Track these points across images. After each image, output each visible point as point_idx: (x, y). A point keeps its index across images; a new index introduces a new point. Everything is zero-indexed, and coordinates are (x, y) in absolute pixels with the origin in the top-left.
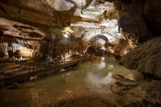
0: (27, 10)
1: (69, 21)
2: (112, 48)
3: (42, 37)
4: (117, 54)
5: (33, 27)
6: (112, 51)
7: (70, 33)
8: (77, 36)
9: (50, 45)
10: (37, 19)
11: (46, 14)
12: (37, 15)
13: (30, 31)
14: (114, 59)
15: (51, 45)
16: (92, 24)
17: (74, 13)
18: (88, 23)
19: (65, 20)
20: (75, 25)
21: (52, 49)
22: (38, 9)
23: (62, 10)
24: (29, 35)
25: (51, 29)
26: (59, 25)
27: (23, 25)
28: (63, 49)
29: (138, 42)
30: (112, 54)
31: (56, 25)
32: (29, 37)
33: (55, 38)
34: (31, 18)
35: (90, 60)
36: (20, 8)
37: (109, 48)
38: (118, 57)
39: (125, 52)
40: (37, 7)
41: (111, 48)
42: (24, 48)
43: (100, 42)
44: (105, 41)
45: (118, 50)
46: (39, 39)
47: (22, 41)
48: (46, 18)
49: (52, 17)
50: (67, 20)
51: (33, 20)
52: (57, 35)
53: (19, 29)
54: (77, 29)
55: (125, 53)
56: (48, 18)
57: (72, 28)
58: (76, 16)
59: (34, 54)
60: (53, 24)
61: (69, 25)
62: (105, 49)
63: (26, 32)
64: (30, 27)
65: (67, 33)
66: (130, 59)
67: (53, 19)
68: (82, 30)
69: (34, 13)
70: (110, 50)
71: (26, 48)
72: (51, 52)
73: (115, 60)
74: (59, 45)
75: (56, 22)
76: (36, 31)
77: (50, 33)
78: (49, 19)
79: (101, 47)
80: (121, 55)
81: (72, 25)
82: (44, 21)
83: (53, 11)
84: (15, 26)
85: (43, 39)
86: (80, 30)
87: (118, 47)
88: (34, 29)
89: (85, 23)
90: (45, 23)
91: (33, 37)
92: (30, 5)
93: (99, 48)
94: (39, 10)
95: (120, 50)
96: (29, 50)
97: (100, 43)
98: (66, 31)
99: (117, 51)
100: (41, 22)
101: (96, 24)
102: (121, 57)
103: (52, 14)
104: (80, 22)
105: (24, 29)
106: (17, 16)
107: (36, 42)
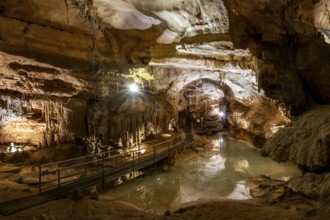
0: (44, 26)
1: (143, 55)
2: (243, 116)
3: (74, 90)
4: (257, 132)
5: (58, 69)
6: (245, 124)
7: (143, 79)
8: (159, 87)
9: (98, 113)
10: (64, 46)
11: (86, 35)
12: (64, 37)
13: (47, 76)
14: (250, 145)
15: (100, 113)
16: (198, 62)
17: (158, 37)
18: (190, 61)
19: (133, 49)
20: (161, 64)
21: (104, 122)
22: (71, 23)
23: (127, 28)
24: (41, 88)
25: (100, 71)
26: (118, 61)
27: (35, 63)
28: (134, 122)
29: (292, 114)
30: (245, 131)
31: (109, 60)
32: (42, 92)
33: (107, 93)
34: (50, 45)
35: (192, 149)
36: (29, 23)
37: (237, 115)
38: (259, 140)
39: (275, 129)
40: (70, 20)
41: (240, 114)
42: (19, 119)
43: (206, 92)
44: (221, 92)
45: (259, 123)
46: (65, 95)
47: (17, 102)
48: (87, 43)
49: (100, 40)
50: (140, 51)
51: (54, 50)
52: (112, 87)
53: (21, 73)
54: (162, 70)
55: (274, 132)
56: (90, 43)
57: (151, 70)
58: (164, 45)
59: (48, 136)
60: (103, 59)
61: (144, 62)
62: (222, 114)
63: (37, 80)
64: (52, 67)
65: (137, 80)
66: (278, 146)
67: (100, 44)
68: (172, 72)
69: (58, 31)
70: (239, 120)
71: (25, 119)
72: (102, 130)
73: (252, 146)
74: (123, 112)
75: (108, 53)
76: (61, 77)
77: (96, 81)
78: (91, 45)
79: (210, 109)
80: (267, 135)
81: (151, 63)
82: (82, 50)
83: (103, 27)
84: (14, 66)
85: (74, 97)
86: (169, 74)
87: (258, 115)
88: (58, 72)
89: (185, 60)
90: (83, 56)
91: (51, 91)
92: (56, 17)
93: (204, 110)
94: (71, 27)
95: (264, 124)
96: (31, 123)
97: (207, 97)
98: (134, 76)
99: (256, 126)
100: (73, 54)
101: (208, 62)
102: (265, 140)
103: (100, 35)
104: (172, 59)
105: (33, 73)
106: (22, 42)
107: (56, 104)
